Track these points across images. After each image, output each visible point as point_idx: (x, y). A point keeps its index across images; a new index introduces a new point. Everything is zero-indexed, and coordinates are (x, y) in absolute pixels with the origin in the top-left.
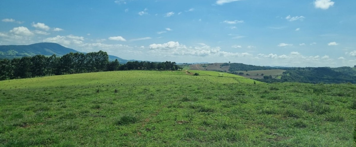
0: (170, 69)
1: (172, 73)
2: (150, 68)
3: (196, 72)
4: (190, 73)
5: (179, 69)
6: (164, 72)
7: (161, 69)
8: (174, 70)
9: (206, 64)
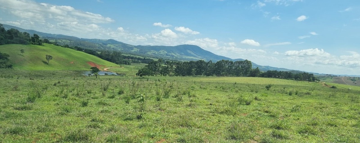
0: (307, 80)
1: (308, 84)
2: (288, 77)
3: (334, 86)
4: (327, 85)
5: (316, 81)
6: (300, 82)
7: (298, 79)
8: (311, 81)
9: (356, 78)
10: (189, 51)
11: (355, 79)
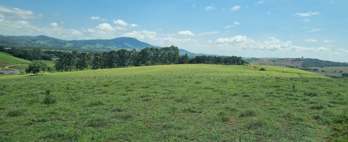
0: (236, 63)
1: (238, 67)
2: (217, 62)
3: (263, 67)
4: (256, 68)
5: (245, 64)
6: (230, 66)
7: (227, 63)
8: (241, 65)
9: (276, 59)
10: (126, 44)
11: (275, 61)
